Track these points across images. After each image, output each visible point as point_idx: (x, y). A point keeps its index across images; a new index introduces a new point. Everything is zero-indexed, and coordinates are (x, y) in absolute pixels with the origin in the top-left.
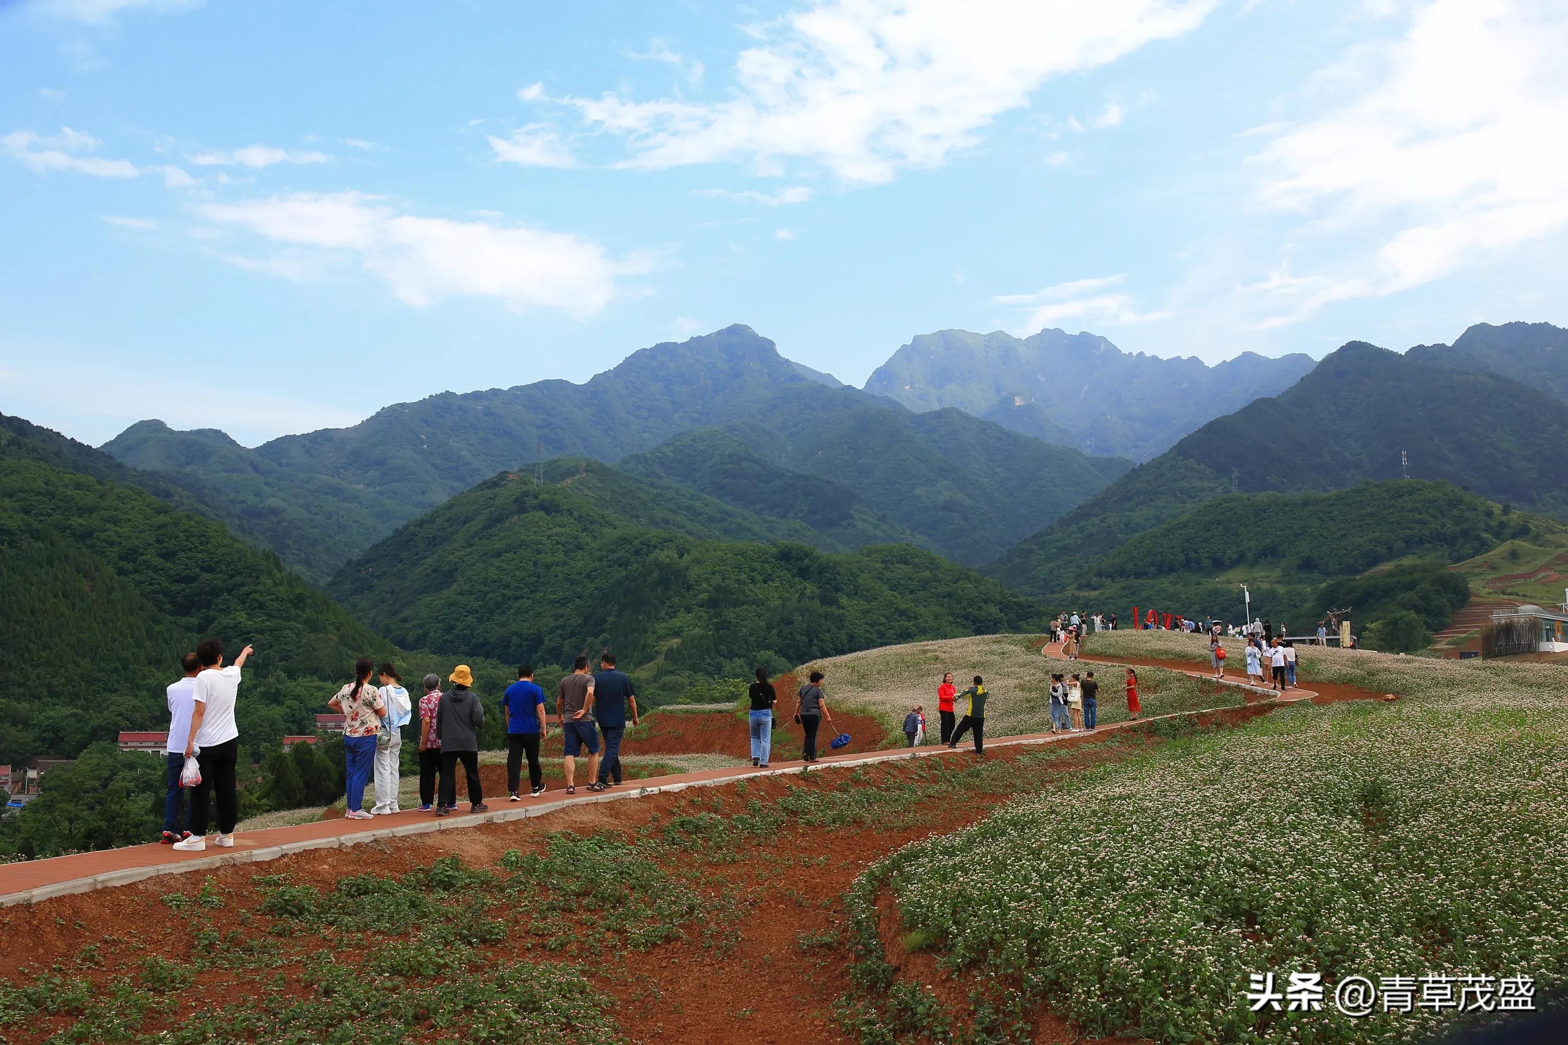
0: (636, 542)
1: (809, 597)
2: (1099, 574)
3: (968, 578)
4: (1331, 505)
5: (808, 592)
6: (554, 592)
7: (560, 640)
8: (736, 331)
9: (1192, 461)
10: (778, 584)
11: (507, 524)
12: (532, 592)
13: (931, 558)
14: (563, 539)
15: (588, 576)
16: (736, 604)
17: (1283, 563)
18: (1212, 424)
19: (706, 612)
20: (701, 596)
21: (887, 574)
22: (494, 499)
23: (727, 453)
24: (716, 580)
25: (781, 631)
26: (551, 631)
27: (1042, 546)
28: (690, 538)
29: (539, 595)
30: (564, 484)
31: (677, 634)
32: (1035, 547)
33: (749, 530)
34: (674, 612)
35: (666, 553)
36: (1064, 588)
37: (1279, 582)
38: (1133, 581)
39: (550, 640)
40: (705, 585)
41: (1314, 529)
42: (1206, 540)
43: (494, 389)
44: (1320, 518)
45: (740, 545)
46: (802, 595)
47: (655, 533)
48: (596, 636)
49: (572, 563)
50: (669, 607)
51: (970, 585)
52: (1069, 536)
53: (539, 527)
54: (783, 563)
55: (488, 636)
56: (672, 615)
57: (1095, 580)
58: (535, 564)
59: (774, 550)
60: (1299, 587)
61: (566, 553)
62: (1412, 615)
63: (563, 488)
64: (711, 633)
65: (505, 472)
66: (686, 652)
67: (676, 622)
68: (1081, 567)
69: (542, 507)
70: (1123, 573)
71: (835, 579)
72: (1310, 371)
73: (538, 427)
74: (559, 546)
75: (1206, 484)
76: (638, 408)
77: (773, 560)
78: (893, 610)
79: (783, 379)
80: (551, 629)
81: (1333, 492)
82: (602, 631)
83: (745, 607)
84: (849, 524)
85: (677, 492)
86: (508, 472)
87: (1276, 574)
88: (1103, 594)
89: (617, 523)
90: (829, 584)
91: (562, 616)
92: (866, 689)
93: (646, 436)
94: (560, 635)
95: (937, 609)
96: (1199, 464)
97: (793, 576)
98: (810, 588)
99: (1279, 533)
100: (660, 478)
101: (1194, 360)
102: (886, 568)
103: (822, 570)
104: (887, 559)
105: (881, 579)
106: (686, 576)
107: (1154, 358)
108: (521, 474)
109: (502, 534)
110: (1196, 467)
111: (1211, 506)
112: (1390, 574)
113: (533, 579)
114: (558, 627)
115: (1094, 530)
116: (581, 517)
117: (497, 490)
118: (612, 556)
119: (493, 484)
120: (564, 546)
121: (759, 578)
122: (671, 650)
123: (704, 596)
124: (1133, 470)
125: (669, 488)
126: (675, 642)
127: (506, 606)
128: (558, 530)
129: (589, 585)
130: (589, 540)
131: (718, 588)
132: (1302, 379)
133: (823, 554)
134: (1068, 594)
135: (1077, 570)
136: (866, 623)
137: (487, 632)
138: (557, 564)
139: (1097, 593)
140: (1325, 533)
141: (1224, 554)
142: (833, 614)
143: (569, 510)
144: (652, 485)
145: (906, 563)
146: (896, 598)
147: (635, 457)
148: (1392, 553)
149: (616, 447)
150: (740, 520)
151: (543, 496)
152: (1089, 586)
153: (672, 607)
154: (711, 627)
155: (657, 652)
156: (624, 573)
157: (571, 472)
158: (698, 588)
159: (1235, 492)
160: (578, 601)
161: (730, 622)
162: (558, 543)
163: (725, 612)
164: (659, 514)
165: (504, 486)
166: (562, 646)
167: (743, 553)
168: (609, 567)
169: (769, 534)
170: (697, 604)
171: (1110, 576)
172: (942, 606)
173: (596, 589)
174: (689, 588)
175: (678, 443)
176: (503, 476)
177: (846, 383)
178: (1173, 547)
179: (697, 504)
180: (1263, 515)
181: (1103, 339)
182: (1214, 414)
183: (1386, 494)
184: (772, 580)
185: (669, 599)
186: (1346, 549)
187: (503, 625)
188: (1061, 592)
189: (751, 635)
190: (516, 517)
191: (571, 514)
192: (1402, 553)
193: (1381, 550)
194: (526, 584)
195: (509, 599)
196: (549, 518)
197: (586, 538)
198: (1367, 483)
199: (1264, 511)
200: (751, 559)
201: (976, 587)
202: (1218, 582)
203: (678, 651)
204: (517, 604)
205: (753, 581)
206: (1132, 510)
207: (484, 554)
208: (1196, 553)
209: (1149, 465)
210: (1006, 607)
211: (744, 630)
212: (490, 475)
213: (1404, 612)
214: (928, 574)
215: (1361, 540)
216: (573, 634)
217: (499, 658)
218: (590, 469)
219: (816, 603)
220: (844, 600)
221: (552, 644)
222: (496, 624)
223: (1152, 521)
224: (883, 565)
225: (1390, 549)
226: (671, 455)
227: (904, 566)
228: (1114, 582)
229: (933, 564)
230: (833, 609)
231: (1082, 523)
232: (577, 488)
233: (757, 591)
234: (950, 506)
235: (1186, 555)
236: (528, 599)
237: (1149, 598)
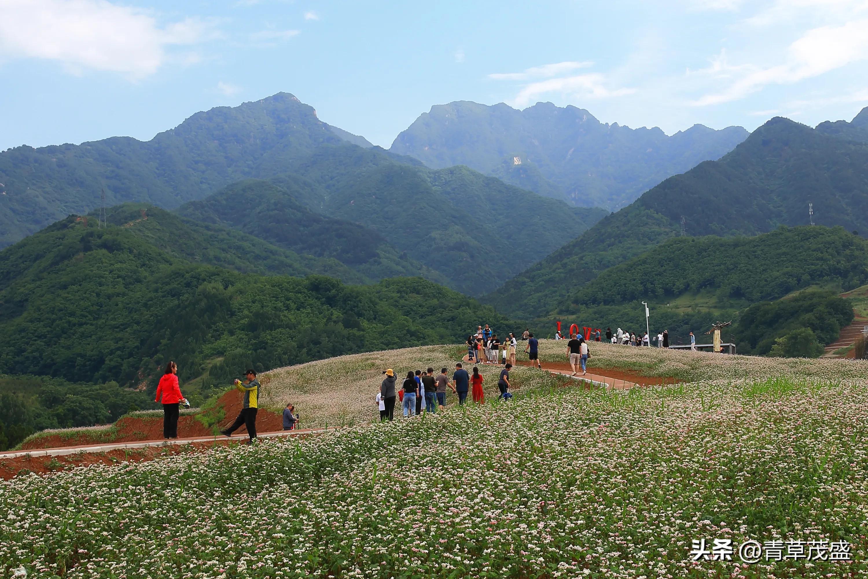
0: (187, 275)
1: (335, 322)
2: (576, 302)
3: (468, 305)
4: (755, 246)
5: (334, 317)
6: (114, 319)
7: (119, 360)
8: (280, 97)
9: (652, 210)
10: (309, 310)
11: (74, 260)
12: (95, 319)
13: (438, 289)
14: (123, 273)
15: (145, 305)
16: (272, 327)
17: (718, 292)
18: (668, 181)
19: (246, 335)
20: (242, 322)
21: (402, 301)
22: (62, 239)
23: (273, 201)
24: (256, 307)
25: (310, 350)
26: (112, 353)
27: (532, 279)
28: (236, 272)
29: (100, 322)
30: (127, 226)
31: (220, 353)
32: (526, 280)
33: (290, 266)
34: (219, 335)
35: (213, 285)
36: (548, 312)
37: (715, 307)
38: (603, 307)
39: (111, 360)
40: (246, 312)
41: (742, 265)
42: (660, 274)
43: (66, 144)
44: (747, 256)
45: (277, 277)
46: (329, 319)
47: (205, 267)
48: (151, 356)
49: (131, 293)
50: (214, 330)
51: (469, 311)
52: (554, 271)
53: (102, 263)
54: (314, 293)
55: (56, 357)
56: (217, 338)
57: (572, 306)
58: (98, 295)
59: (306, 282)
60: (730, 311)
61: (126, 286)
62: (810, 331)
63: (126, 230)
64: (250, 352)
65: (73, 215)
66: (228, 369)
67: (220, 344)
68: (562, 296)
69: (105, 246)
70: (595, 301)
71: (357, 306)
72: (743, 140)
73: (107, 178)
74: (120, 279)
75: (663, 229)
76: (197, 162)
77: (306, 291)
78: (405, 332)
79: (321, 140)
80: (112, 351)
81: (759, 234)
82: (156, 352)
83: (279, 330)
84: (375, 261)
85: (228, 234)
86: (76, 216)
87: (713, 300)
88: (578, 317)
89: (172, 260)
90: (352, 310)
91: (121, 339)
92: (305, 392)
93: (204, 186)
94: (119, 356)
95: (442, 330)
96: (657, 213)
97: (322, 304)
98: (337, 314)
99: (716, 268)
100: (214, 222)
101: (657, 130)
102: (401, 297)
103: (346, 299)
104: (402, 289)
105: (396, 306)
106: (229, 304)
107: (625, 127)
108: (88, 217)
109: (68, 269)
110: (655, 215)
111: (664, 246)
112: (796, 300)
113: (96, 308)
114: (118, 349)
115: (574, 266)
116: (140, 254)
117: (65, 231)
118: (167, 288)
119: (63, 226)
120: (124, 279)
121: (293, 306)
122: (215, 367)
123: (245, 321)
124: (606, 218)
125: (221, 230)
126: (219, 360)
127: (72, 331)
128: (118, 265)
129: (146, 313)
130: (147, 274)
131: (257, 315)
132: (738, 146)
133: (349, 286)
134: (551, 317)
135: (559, 298)
136: (382, 343)
137: (54, 355)
138: (118, 295)
139: (574, 317)
140: (751, 268)
141: (674, 285)
142: (354, 335)
143: (129, 249)
144: (207, 228)
145: (418, 293)
146: (407, 321)
147: (193, 204)
148: (800, 284)
149: (177, 195)
150: (283, 258)
151: (105, 237)
152: (569, 312)
153: (217, 331)
154: (250, 347)
155: (203, 369)
156: (176, 302)
157: (133, 217)
158: (241, 314)
159: (683, 235)
160: (135, 327)
161: (267, 343)
162: (118, 277)
163: (263, 334)
164: (212, 252)
165: (72, 228)
166: (122, 365)
167: (279, 285)
168: (163, 297)
169: (307, 270)
170: (239, 328)
171: (585, 303)
172: (447, 328)
173: (152, 316)
174: (233, 314)
175: (230, 192)
176: (71, 219)
177: (375, 144)
178: (634, 280)
179: (246, 244)
180: (704, 254)
181: (585, 111)
182: (671, 172)
183: (797, 237)
184: (304, 308)
185: (214, 324)
186: (766, 281)
187: (68, 348)
188: (545, 316)
189: (285, 354)
190: (81, 254)
191: (131, 252)
192: (807, 284)
193: (792, 281)
194: (90, 312)
195: (74, 325)
196: (110, 255)
197: (144, 273)
198: (783, 228)
199: (705, 250)
200: (287, 290)
201: (474, 312)
202: (668, 307)
203: (221, 368)
204: (82, 329)
205: (288, 308)
206: (604, 250)
207: (52, 287)
208: (652, 284)
209: (619, 214)
210: (499, 328)
211: (279, 350)
212: (62, 217)
213: (803, 329)
214: (435, 302)
215: (777, 274)
216: (131, 355)
217: (65, 376)
218: (151, 213)
219: (341, 325)
220: (365, 324)
221: (113, 363)
222: (63, 347)
223: (620, 259)
224: (399, 295)
225: (799, 280)
226: (224, 202)
227: (415, 295)
228: (588, 308)
229: (440, 293)
230: (355, 331)
231: (565, 261)
232: (139, 230)
233: (291, 317)
234: (460, 247)
235: (645, 286)
236: (92, 325)
237: (614, 320)
